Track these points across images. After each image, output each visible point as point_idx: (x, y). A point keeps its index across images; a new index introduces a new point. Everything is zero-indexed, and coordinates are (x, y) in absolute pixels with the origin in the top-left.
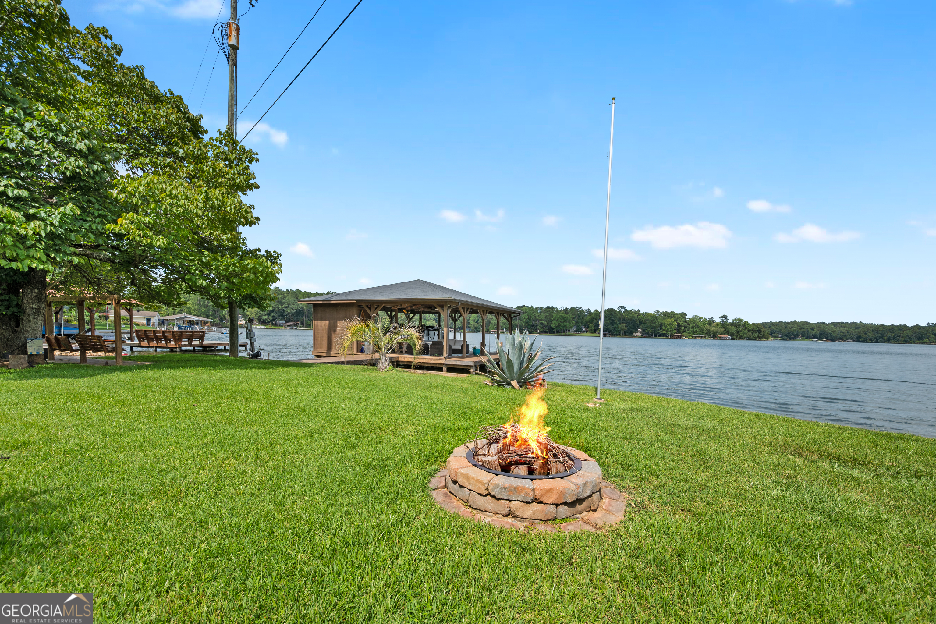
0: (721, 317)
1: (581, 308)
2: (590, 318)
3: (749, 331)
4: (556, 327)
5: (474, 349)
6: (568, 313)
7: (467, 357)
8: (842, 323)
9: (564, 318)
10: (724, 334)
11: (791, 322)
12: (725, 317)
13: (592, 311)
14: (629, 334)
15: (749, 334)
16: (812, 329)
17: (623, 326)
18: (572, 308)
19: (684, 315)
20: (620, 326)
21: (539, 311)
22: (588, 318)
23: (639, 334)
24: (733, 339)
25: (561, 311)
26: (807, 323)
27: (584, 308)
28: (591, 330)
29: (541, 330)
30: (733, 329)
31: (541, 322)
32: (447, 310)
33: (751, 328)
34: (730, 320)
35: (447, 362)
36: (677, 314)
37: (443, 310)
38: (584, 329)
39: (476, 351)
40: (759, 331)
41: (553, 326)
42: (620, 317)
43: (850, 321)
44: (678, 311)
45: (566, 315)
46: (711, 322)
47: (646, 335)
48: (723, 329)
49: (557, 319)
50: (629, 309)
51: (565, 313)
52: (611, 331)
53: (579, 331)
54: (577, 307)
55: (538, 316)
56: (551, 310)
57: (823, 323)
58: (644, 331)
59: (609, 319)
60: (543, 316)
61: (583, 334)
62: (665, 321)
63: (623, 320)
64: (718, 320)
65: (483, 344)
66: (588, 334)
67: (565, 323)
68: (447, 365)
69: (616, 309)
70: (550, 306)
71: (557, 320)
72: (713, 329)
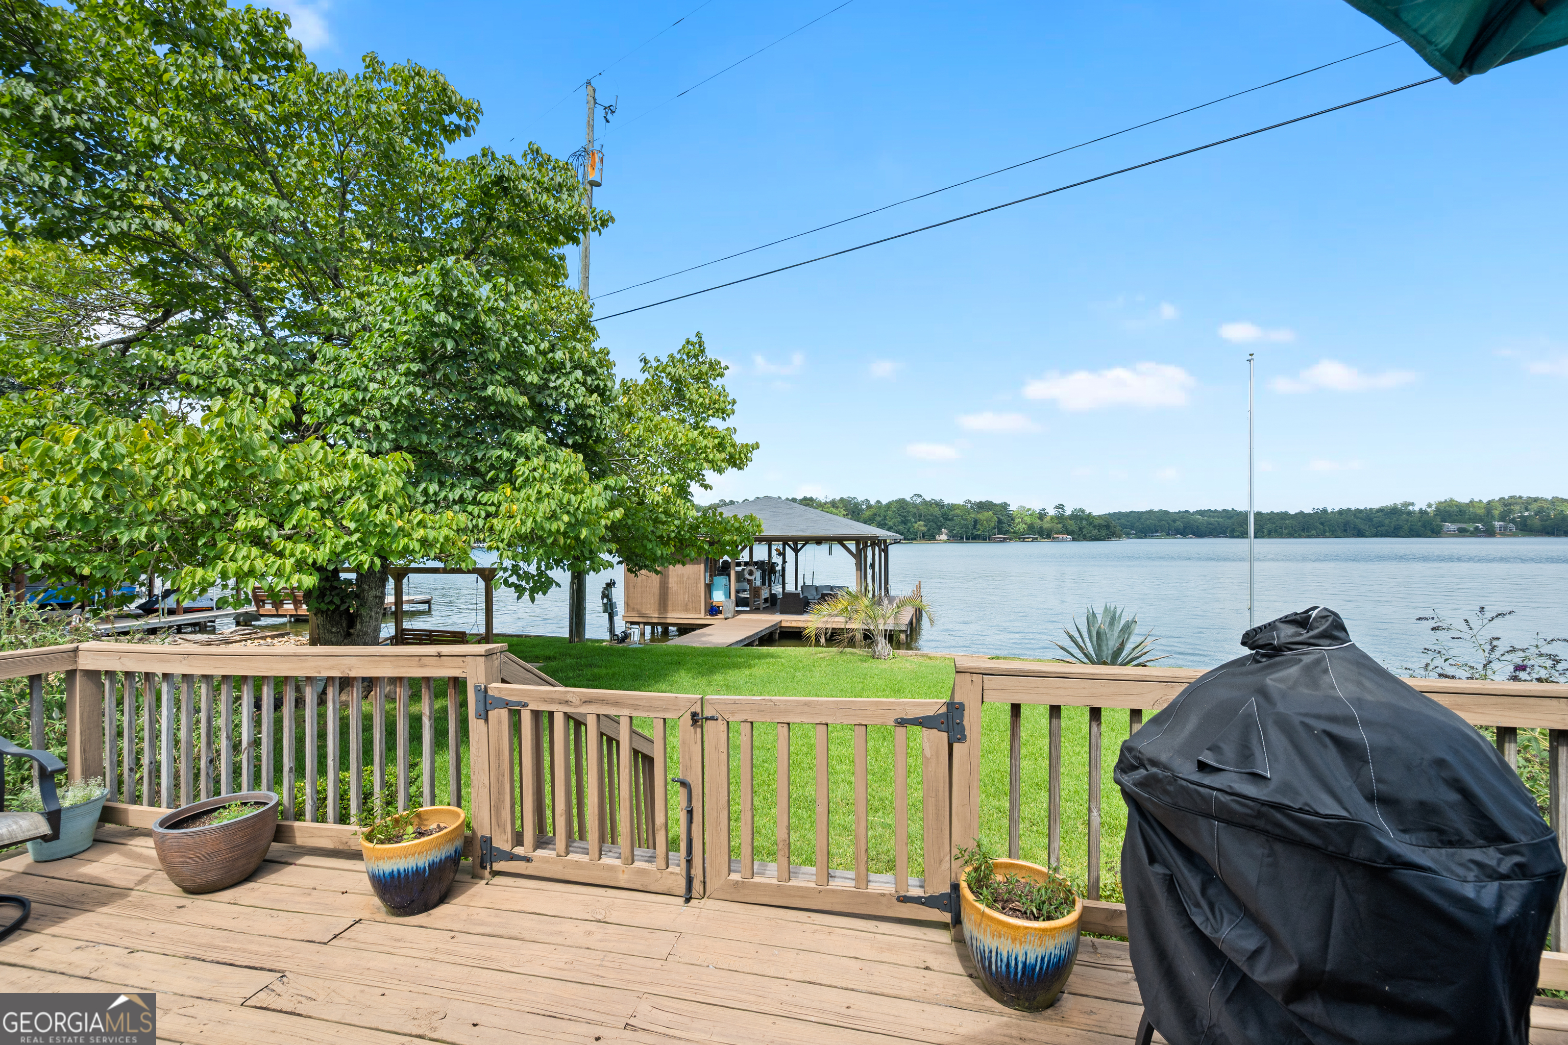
0: (1056, 507)
2: (871, 513)
3: (1095, 527)
6: (837, 507)
8: (1209, 511)
10: (1061, 533)
11: (1147, 512)
12: (1060, 507)
13: (872, 503)
14: (930, 536)
15: (1095, 532)
16: (1174, 521)
17: (920, 526)
18: (842, 499)
19: (1005, 506)
20: (916, 526)
23: (944, 537)
24: (1074, 539)
25: (825, 503)
26: (1167, 513)
30: (1072, 526)
33: (1096, 522)
34: (1068, 512)
36: (996, 505)
40: (1108, 527)
42: (915, 510)
43: (1220, 509)
44: (997, 500)
45: (833, 510)
46: (1042, 516)
47: (957, 537)
48: (1060, 526)
50: (928, 499)
51: (834, 505)
54: (849, 497)
56: (808, 502)
57: (1187, 512)
58: (951, 531)
59: (900, 515)
62: (980, 516)
63: (919, 517)
64: (1052, 512)
69: (908, 499)
70: (808, 496)
72: (1046, 525)
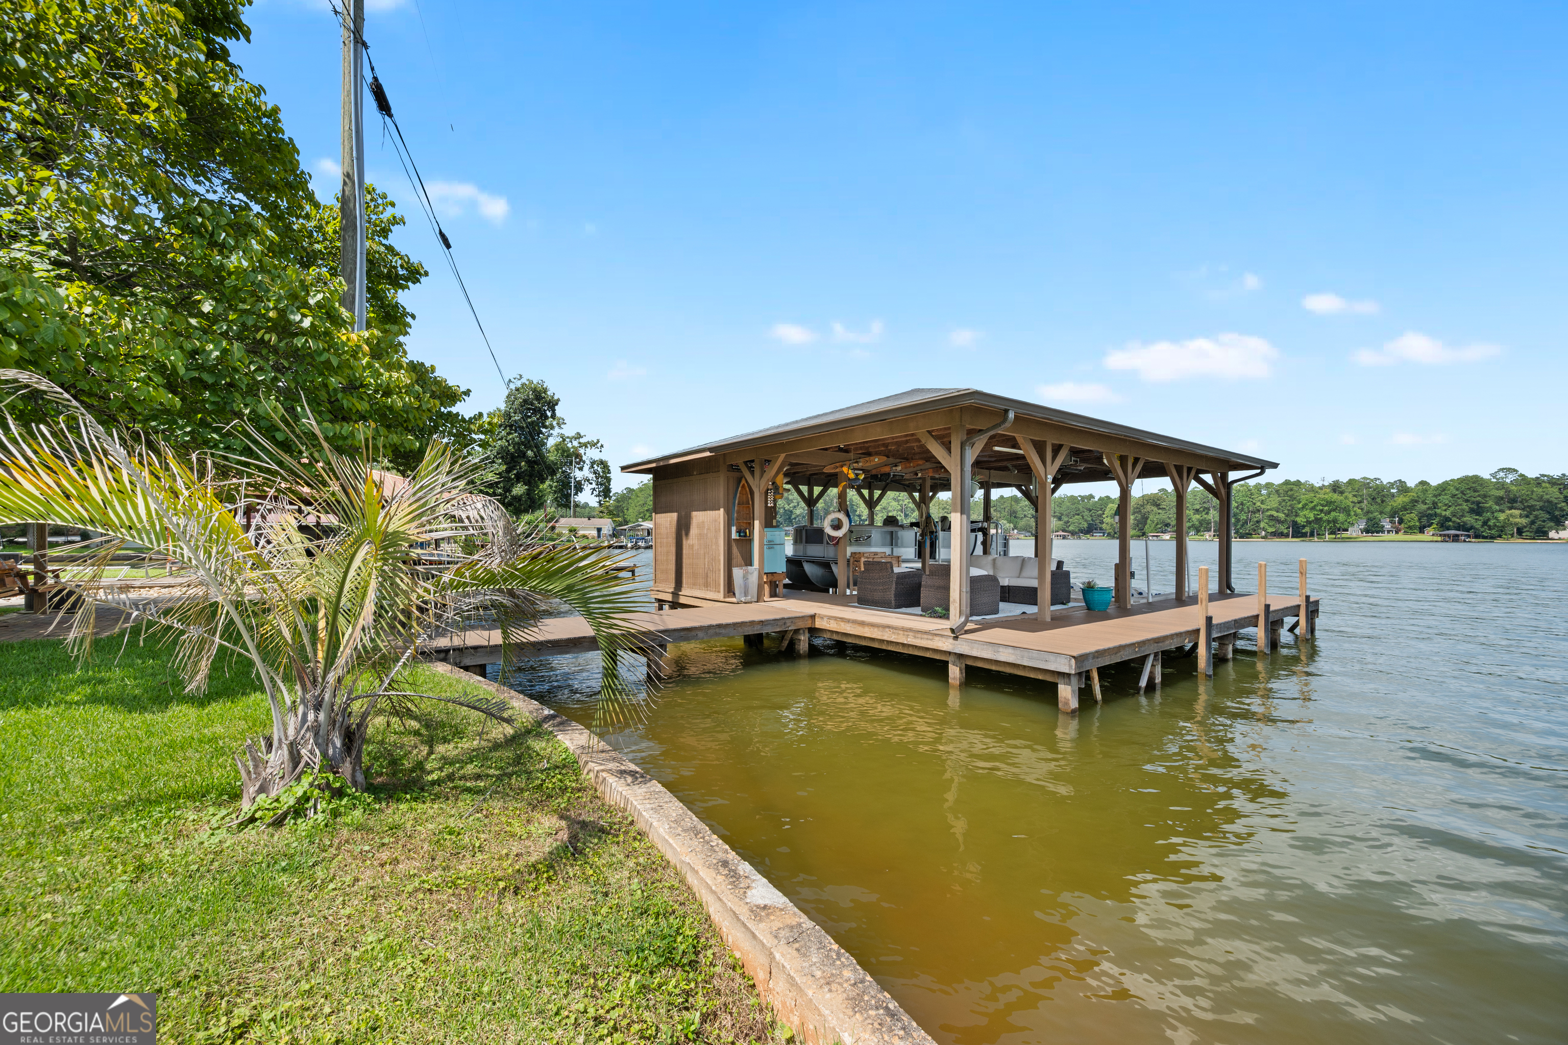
1: (1376, 479)
2: (1406, 500)
4: (1309, 522)
5: (1089, 589)
6: (1342, 493)
7: (1059, 621)
9: (1329, 503)
17: (1512, 516)
18: (1351, 482)
20: (1502, 517)
21: (1264, 492)
22: (1400, 500)
25: (1321, 488)
27: (1387, 478)
28: (1410, 528)
29: (1271, 530)
31: (1269, 513)
32: (962, 446)
35: (962, 647)
37: (949, 450)
38: (1388, 526)
39: (1096, 597)
41: (1300, 520)
42: (1502, 493)
45: (1335, 497)
49: (1311, 505)
50: (1530, 475)
51: (1334, 491)
52: (1472, 528)
53: (1373, 528)
54: (1365, 478)
55: (1262, 502)
56: (1295, 488)
59: (1467, 501)
60: (1274, 502)
61: (1385, 536)
63: (1513, 500)
65: (1123, 571)
66: (1401, 536)
67: (1333, 514)
68: (961, 656)
69: (1488, 476)
70: (1293, 479)
71: (1313, 508)
